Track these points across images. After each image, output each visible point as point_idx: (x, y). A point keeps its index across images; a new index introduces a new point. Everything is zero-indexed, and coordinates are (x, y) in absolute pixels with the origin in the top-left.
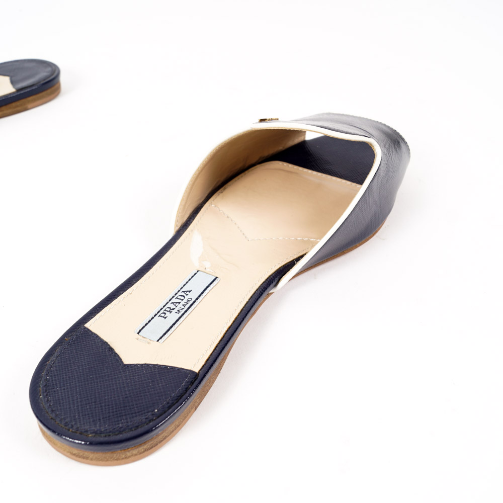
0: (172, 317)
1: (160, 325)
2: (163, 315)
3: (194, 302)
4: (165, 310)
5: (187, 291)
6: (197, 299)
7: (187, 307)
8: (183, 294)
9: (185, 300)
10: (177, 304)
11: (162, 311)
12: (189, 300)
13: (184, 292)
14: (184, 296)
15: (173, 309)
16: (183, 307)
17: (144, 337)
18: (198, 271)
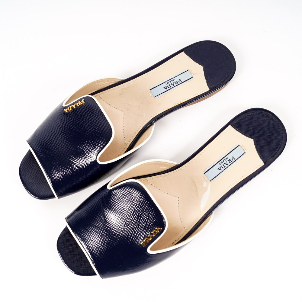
0: (230, 157)
1: (235, 154)
2: (233, 159)
3: (219, 162)
4: (232, 162)
6: (217, 163)
7: (222, 160)
8: (222, 169)
10: (226, 163)
11: (233, 161)
12: (220, 164)
13: (221, 170)
14: (222, 167)
15: (228, 161)
16: (224, 160)
17: (243, 149)
18: (210, 181)
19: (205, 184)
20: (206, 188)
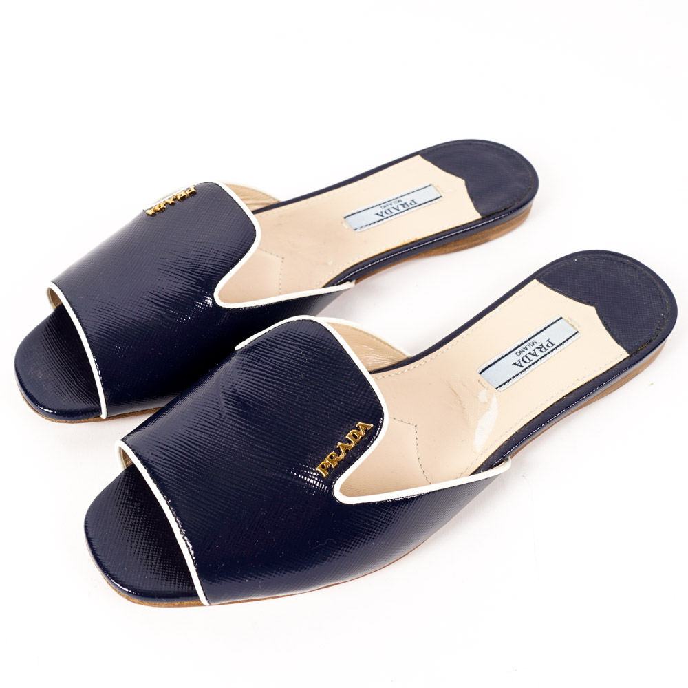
0: (541, 340)
1: (556, 335)
2: (550, 345)
3: (514, 350)
5: (517, 365)
6: (510, 352)
7: (524, 346)
8: (523, 364)
9: (523, 354)
10: (532, 352)
11: (550, 349)
12: (518, 354)
13: (521, 366)
14: (523, 360)
15: (538, 348)
16: (528, 347)
17: (573, 326)
18: (497, 388)
19: (483, 396)
20: (485, 403)
